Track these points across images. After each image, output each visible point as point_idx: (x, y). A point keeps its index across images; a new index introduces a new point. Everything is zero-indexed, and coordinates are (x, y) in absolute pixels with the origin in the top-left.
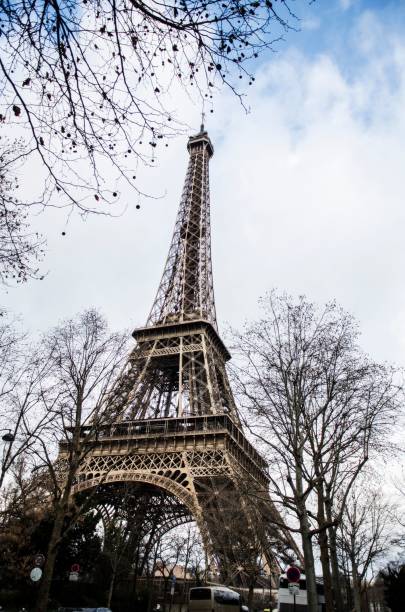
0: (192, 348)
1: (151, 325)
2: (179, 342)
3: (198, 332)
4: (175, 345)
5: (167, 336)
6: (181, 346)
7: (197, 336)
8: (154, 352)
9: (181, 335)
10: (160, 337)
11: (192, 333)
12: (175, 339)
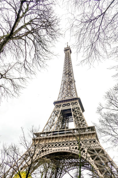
0: (75, 106)
1: (60, 100)
2: (70, 105)
3: (76, 101)
4: (69, 106)
5: (66, 103)
6: (71, 106)
7: (76, 102)
8: (61, 108)
9: (70, 102)
10: (63, 103)
11: (74, 102)
12: (68, 104)
